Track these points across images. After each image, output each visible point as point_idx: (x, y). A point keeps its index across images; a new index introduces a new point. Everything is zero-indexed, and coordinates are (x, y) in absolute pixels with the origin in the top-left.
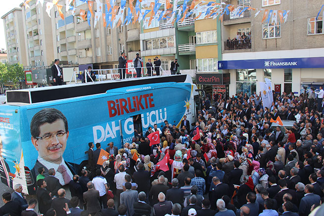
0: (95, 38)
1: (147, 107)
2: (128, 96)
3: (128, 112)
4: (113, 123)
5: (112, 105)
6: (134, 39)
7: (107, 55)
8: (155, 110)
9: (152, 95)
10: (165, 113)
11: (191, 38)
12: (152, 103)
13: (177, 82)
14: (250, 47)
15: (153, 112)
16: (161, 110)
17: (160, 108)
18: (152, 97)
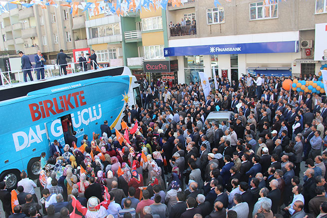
0: (40, 26)
1: (77, 106)
2: (54, 96)
3: (54, 113)
4: (38, 127)
5: (35, 108)
6: (79, 27)
7: (54, 44)
8: (87, 108)
9: (82, 92)
10: (100, 109)
11: (138, 24)
12: (84, 101)
13: (112, 76)
14: (195, 33)
15: (85, 110)
16: (94, 107)
17: (93, 106)
18: (82, 95)
